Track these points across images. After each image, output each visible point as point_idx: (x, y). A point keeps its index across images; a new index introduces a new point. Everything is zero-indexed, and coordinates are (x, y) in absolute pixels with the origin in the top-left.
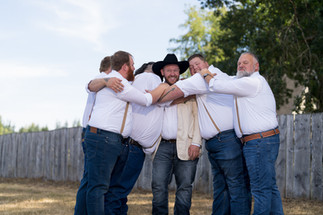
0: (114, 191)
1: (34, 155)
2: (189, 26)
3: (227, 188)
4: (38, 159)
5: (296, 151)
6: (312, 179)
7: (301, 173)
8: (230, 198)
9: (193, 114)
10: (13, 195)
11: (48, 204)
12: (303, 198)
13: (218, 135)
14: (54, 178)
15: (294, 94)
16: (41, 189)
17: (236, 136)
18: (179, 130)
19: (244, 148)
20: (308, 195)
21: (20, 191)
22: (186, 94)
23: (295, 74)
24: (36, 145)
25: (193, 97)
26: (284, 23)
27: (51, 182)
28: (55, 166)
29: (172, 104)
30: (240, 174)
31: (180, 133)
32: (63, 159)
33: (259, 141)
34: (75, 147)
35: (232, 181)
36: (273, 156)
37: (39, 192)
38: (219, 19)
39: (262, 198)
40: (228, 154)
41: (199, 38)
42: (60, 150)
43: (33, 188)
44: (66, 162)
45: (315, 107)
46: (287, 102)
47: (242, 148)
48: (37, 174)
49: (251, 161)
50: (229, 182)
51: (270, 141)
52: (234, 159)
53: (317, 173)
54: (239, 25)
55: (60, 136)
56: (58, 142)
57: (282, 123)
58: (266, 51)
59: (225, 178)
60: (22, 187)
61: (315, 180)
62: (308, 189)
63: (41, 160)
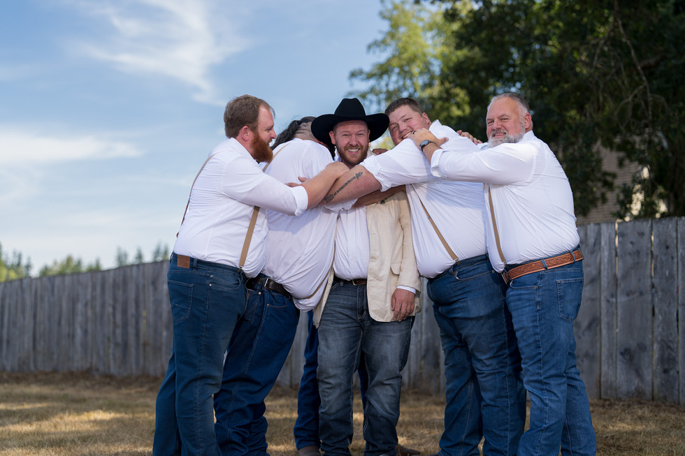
0: (236, 389)
1: (71, 323)
2: (393, 43)
3: (473, 377)
4: (79, 332)
5: (622, 299)
6: (656, 356)
7: (633, 344)
8: (481, 399)
9: (401, 223)
10: (27, 406)
11: (101, 422)
12: (638, 398)
13: (455, 266)
14: (114, 370)
15: (618, 182)
16: (87, 394)
17: (490, 267)
18: (373, 258)
19: (510, 293)
20: (648, 390)
21: (41, 398)
22: (386, 185)
23: (618, 140)
24: (74, 301)
25: (399, 191)
26: (593, 31)
27: (109, 379)
28: (116, 344)
29: (357, 206)
30: (501, 348)
31: (374, 265)
32: (131, 331)
33: (540, 277)
34: (157, 303)
35: (486, 363)
36: (570, 308)
37: (83, 400)
38: (456, 26)
39: (546, 397)
40: (476, 306)
41: (416, 70)
42: (125, 312)
43: (70, 391)
44: (137, 335)
45: (663, 207)
46: (604, 200)
47: (504, 293)
48: (78, 363)
49: (523, 319)
50: (478, 366)
51: (564, 276)
52: (489, 316)
53: (666, 346)
54: (496, 38)
55: (125, 282)
56: (120, 293)
57: (591, 241)
58: (556, 91)
59: (470, 356)
60: (45, 390)
61: (662, 360)
62: (648, 378)
63: (85, 332)
